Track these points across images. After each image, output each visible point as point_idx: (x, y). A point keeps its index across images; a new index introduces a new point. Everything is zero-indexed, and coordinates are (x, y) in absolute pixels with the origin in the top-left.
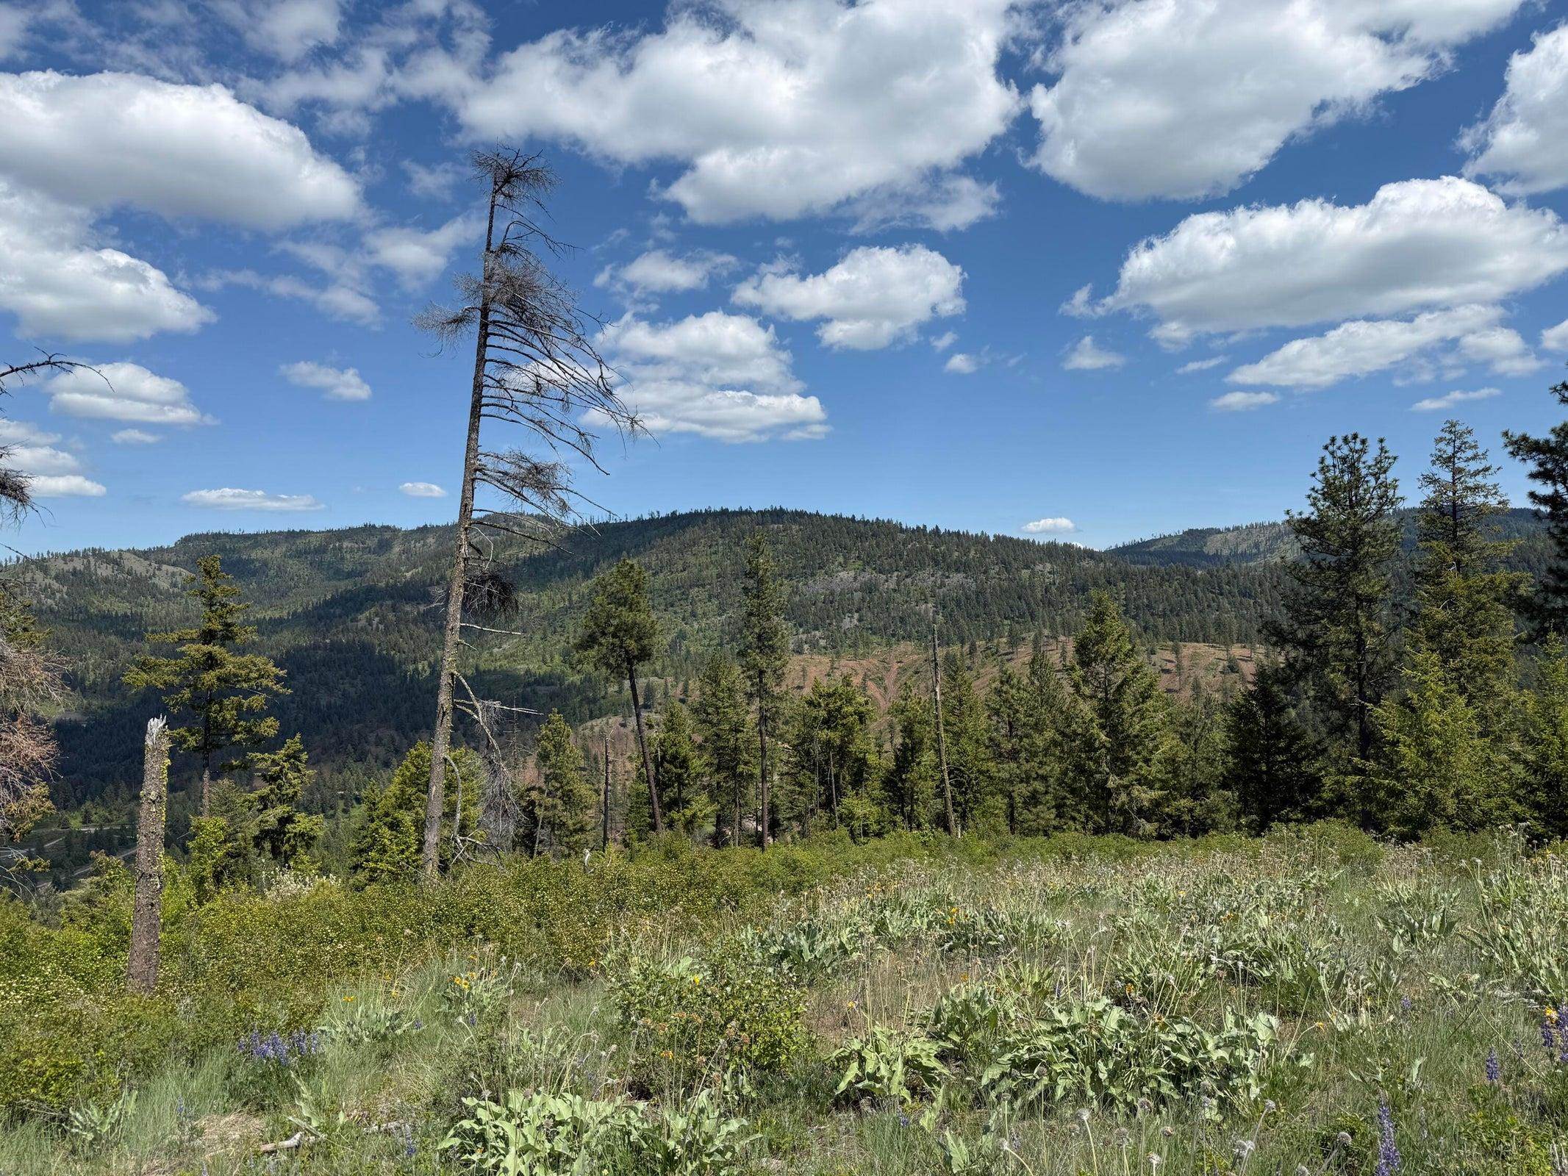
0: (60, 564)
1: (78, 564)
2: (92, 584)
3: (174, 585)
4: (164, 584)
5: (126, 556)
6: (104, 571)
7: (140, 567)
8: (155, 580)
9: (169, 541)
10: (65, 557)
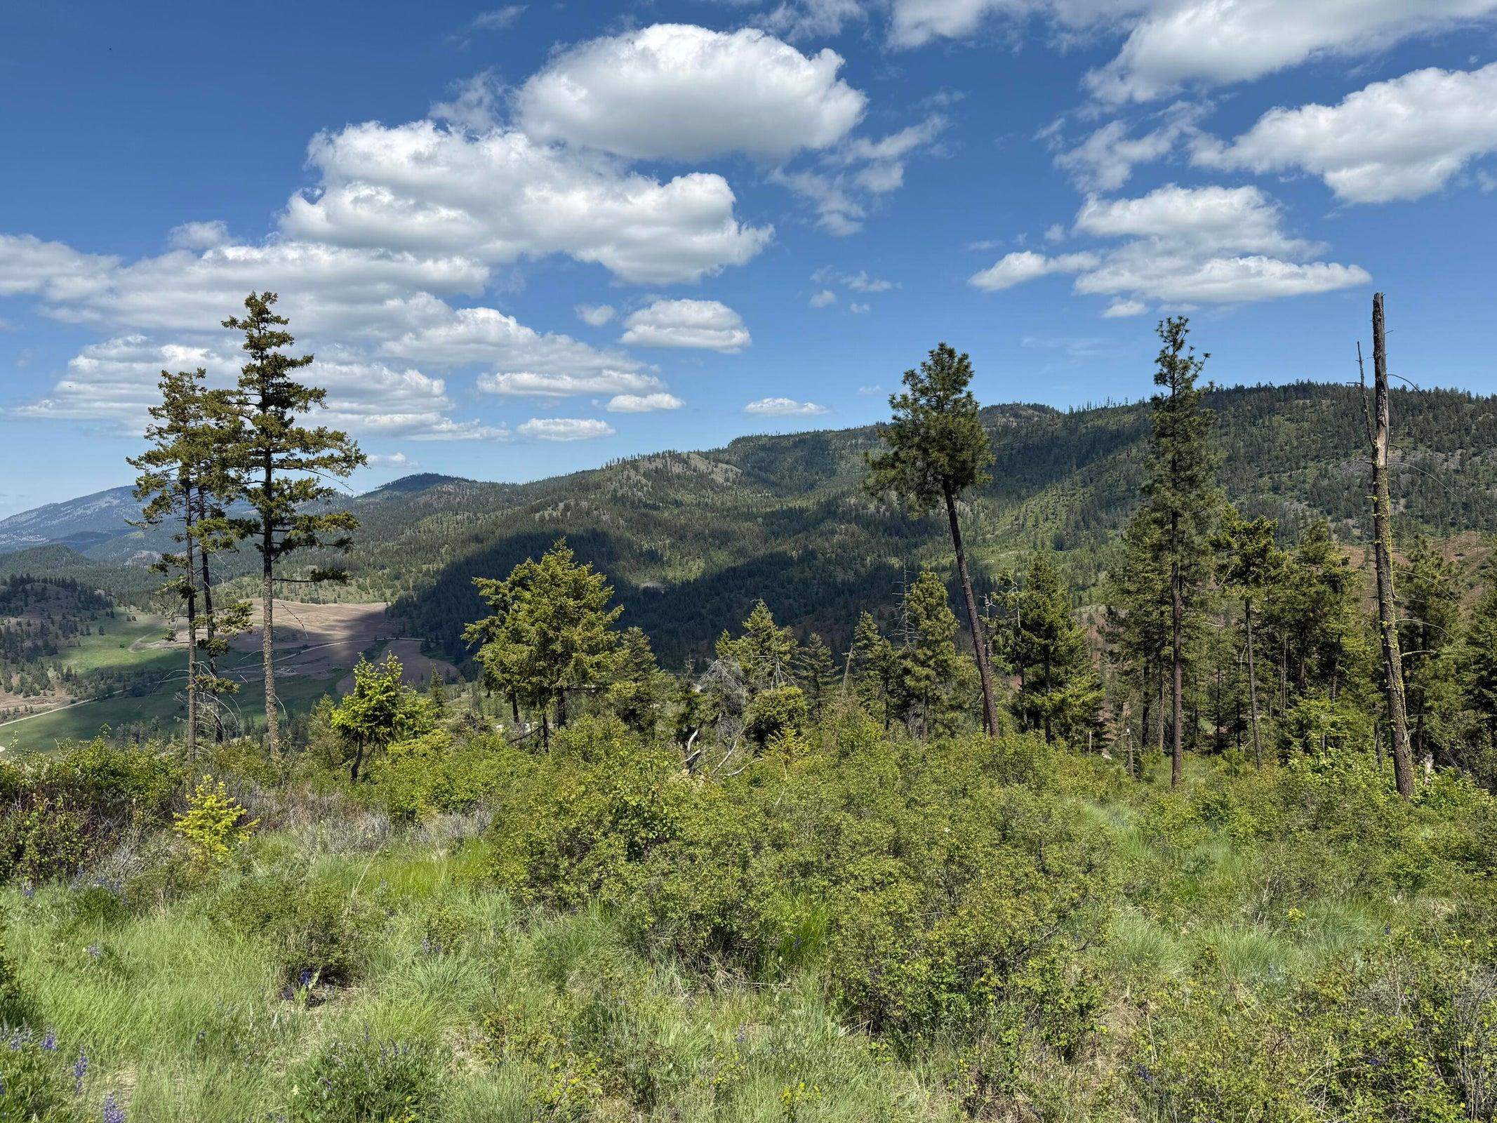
0: (646, 464)
1: (659, 464)
2: (668, 480)
3: (727, 480)
4: (719, 479)
5: (692, 456)
6: (677, 469)
7: (702, 466)
8: (713, 476)
9: (723, 444)
10: (650, 458)
